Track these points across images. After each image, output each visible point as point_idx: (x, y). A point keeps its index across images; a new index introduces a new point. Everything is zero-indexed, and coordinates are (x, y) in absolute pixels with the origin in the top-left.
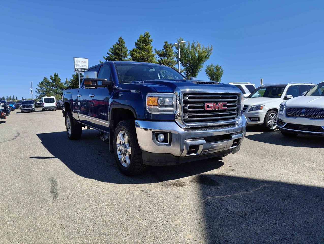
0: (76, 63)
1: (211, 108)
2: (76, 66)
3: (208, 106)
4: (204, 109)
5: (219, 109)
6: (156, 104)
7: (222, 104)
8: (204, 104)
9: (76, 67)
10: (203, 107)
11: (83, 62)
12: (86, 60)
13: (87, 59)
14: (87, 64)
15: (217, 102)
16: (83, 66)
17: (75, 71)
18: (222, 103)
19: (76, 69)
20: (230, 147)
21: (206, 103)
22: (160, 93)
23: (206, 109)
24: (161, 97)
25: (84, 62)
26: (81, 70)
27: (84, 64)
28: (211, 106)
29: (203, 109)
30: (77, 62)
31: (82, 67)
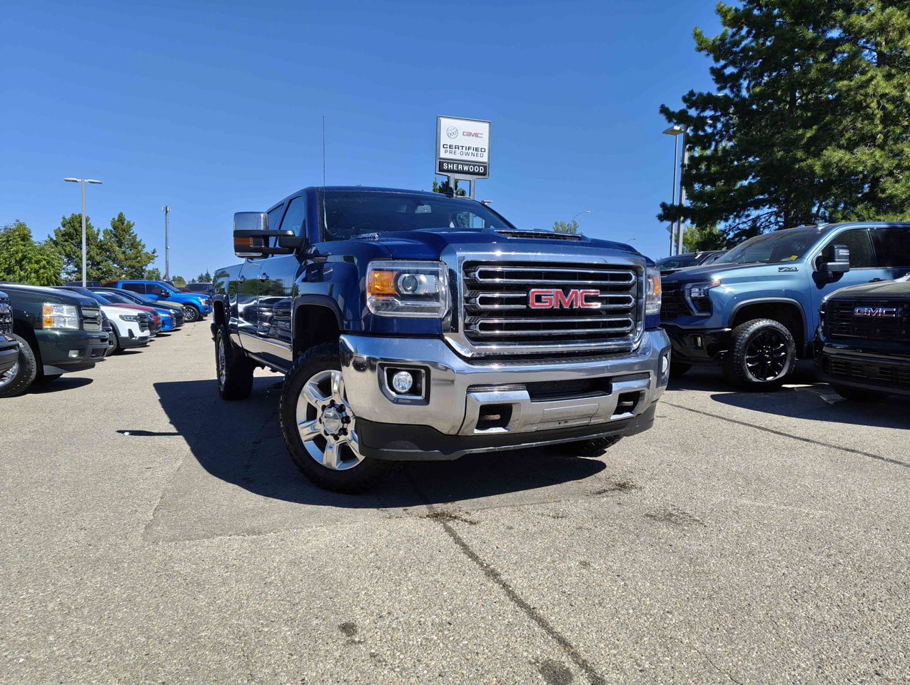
0: (444, 140)
1: (548, 304)
2: (442, 150)
3: (538, 299)
4: (528, 307)
5: (574, 307)
6: (391, 290)
7: (583, 292)
8: (528, 292)
9: (443, 154)
10: (524, 301)
11: (469, 134)
12: (483, 128)
13: (487, 125)
14: (484, 142)
15: (566, 289)
16: (471, 151)
17: (440, 170)
18: (581, 291)
19: (441, 164)
20: (609, 414)
21: (533, 290)
22: (400, 261)
23: (534, 305)
24: (404, 272)
25: (476, 135)
26: (460, 167)
27: (473, 143)
28: (551, 298)
29: (525, 306)
30: (449, 135)
31: (467, 154)
